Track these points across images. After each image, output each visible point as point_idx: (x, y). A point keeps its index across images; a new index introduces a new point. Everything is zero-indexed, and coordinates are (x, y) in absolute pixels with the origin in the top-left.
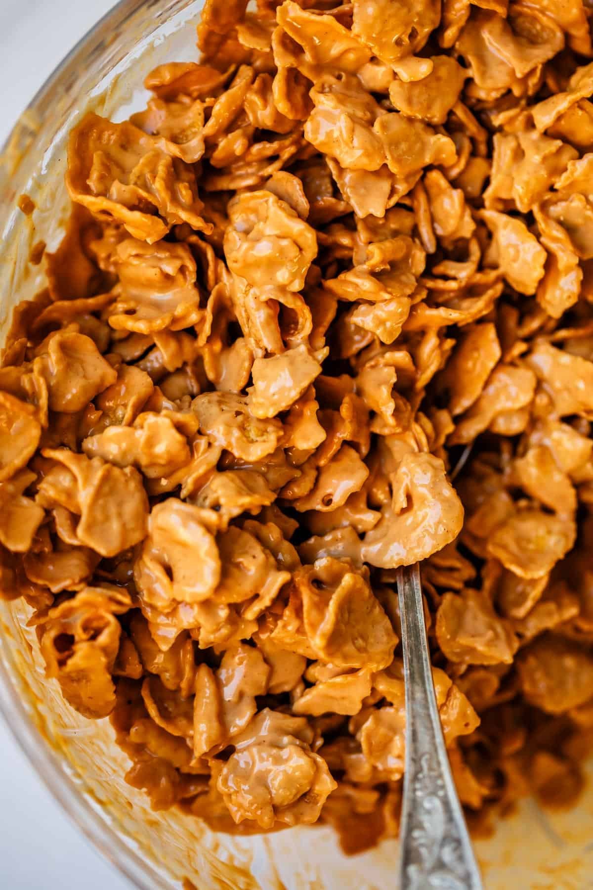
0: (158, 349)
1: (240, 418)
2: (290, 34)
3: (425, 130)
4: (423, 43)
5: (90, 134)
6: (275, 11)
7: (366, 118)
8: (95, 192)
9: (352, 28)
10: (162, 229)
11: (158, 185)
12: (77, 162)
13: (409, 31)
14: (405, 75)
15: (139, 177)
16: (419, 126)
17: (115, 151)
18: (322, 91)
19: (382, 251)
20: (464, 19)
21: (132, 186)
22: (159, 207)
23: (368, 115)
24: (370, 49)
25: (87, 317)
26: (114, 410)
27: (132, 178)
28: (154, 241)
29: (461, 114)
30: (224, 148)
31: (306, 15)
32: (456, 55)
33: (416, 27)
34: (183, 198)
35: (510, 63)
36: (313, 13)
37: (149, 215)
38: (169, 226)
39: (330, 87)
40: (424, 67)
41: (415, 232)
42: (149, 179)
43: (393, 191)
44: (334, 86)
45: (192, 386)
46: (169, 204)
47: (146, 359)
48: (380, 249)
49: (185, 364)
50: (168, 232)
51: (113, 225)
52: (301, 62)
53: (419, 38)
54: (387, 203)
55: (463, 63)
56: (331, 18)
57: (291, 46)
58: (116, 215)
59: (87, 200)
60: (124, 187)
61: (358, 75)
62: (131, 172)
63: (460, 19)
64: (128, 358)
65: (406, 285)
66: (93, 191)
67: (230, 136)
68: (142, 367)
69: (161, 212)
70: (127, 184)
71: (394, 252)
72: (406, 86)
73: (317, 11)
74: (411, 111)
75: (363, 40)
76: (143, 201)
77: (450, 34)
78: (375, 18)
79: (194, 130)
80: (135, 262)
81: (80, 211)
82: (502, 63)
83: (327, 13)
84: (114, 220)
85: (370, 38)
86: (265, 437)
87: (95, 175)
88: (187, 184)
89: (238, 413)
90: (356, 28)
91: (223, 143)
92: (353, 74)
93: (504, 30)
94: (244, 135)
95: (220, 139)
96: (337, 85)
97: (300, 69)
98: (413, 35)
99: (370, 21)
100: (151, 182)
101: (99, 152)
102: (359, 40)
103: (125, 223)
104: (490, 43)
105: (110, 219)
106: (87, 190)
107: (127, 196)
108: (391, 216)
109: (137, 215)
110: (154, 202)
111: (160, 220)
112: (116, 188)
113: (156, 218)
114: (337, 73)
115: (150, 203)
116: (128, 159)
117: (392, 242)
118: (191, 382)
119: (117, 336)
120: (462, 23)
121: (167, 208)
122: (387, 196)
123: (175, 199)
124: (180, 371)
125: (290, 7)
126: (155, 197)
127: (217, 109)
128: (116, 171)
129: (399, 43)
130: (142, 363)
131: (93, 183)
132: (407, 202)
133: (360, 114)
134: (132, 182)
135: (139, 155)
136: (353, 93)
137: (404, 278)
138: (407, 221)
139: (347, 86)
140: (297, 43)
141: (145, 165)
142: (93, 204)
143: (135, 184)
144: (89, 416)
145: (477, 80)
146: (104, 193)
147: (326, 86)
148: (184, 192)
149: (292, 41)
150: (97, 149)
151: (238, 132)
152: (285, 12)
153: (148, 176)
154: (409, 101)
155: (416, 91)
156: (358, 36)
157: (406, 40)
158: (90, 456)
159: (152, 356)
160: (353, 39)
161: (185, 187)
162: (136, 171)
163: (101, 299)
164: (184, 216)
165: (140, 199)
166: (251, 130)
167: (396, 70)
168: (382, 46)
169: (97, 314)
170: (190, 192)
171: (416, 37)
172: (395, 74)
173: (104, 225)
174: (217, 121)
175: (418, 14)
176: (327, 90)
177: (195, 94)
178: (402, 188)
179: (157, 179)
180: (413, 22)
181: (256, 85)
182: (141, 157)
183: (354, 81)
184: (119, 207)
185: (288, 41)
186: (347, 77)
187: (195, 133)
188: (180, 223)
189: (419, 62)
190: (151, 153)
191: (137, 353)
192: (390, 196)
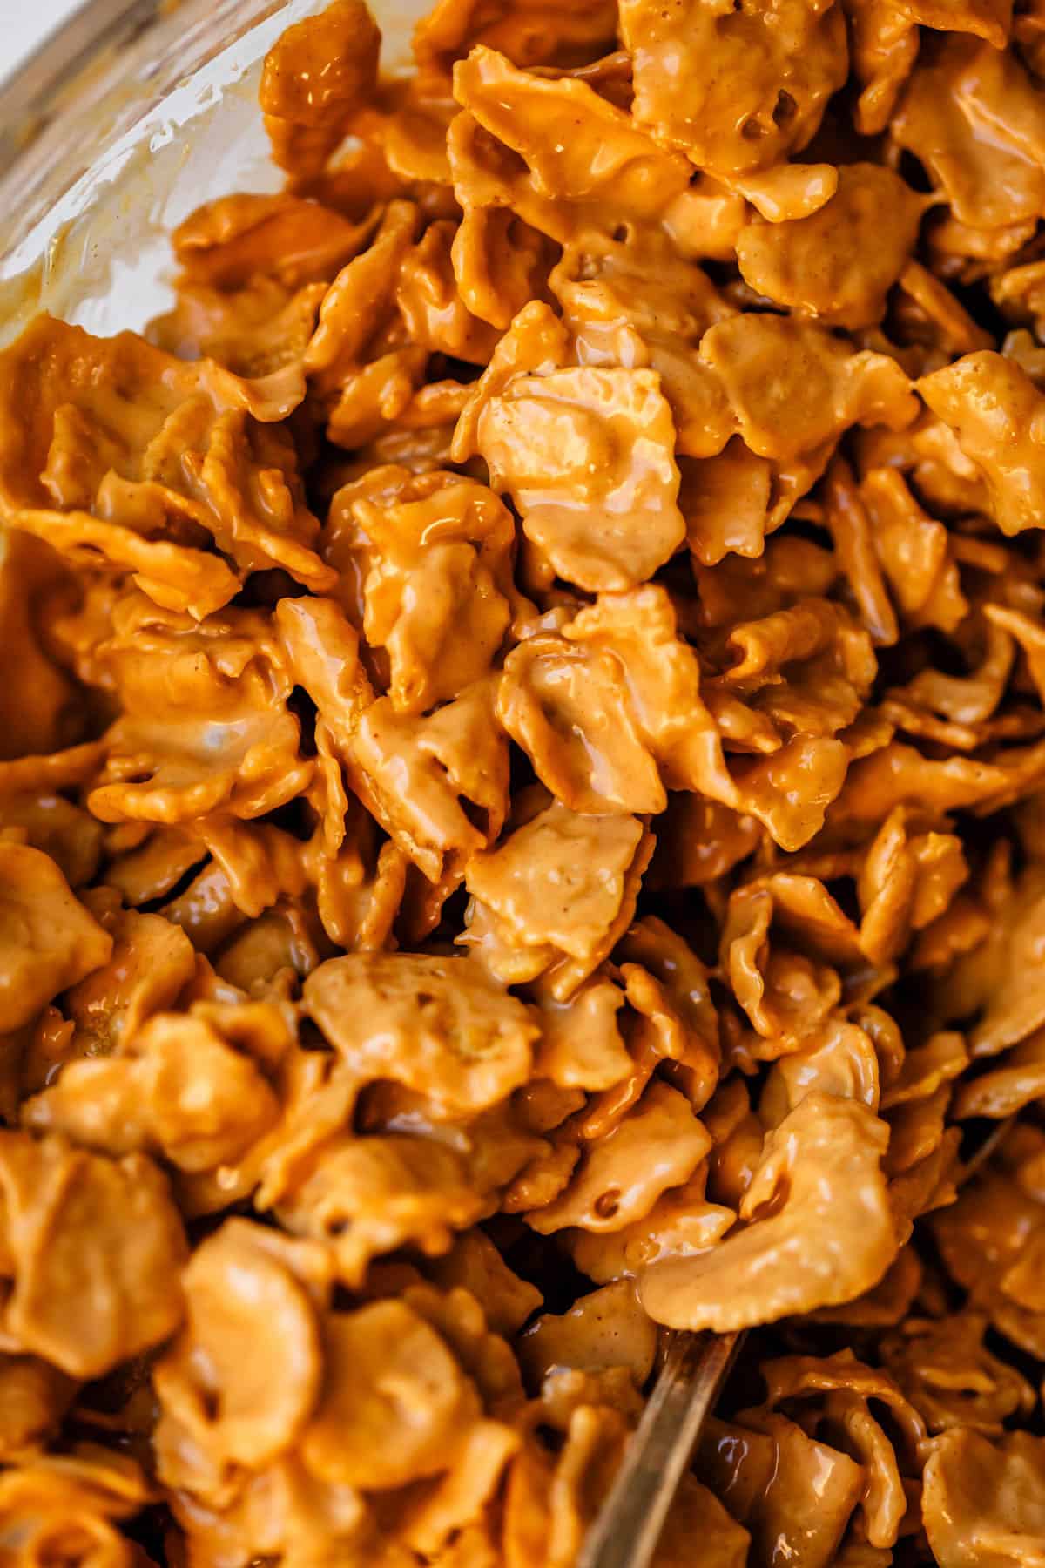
0: (219, 864)
1: (431, 1010)
2: (489, 126)
3: (829, 348)
4: (812, 128)
5: (42, 365)
6: (449, 73)
7: (686, 332)
8: (62, 500)
9: (634, 107)
10: (227, 584)
11: (210, 477)
12: (16, 432)
13: (774, 101)
14: (771, 205)
15: (163, 462)
16: (813, 340)
17: (106, 404)
18: (579, 277)
19: (766, 643)
20: (905, 61)
21: (148, 484)
22: (215, 529)
23: (692, 323)
24: (683, 155)
25: (48, 803)
26: (105, 1020)
27: (149, 462)
28: (207, 612)
29: (924, 297)
30: (356, 399)
31: (525, 81)
32: (893, 154)
33: (789, 90)
34: (269, 505)
35: (1031, 156)
36: (541, 75)
37: (194, 552)
38: (243, 575)
39: (599, 261)
40: (816, 186)
41: (838, 592)
42: (187, 466)
43: (776, 491)
44: (609, 258)
45: (301, 957)
46: (236, 523)
47: (187, 894)
48: (759, 636)
49: (283, 899)
50: (240, 588)
51: (109, 578)
52: (523, 194)
53: (800, 115)
54: (767, 520)
55: (915, 174)
56: (581, 84)
57: (494, 157)
58: (114, 553)
59: (45, 522)
60: (130, 487)
61: (666, 224)
62: (144, 451)
63: (895, 64)
64: (143, 896)
65: (834, 707)
66: (57, 500)
67: (369, 370)
68: (178, 914)
69: (220, 543)
70: (137, 479)
71: (793, 640)
72: (777, 236)
73: (550, 71)
74: (792, 294)
75: (661, 134)
76: (178, 518)
77: (874, 98)
78: (685, 78)
79: (285, 355)
80: (148, 645)
81: (28, 547)
82: (1015, 162)
83: (576, 75)
84: (110, 563)
85: (677, 128)
86: (497, 1048)
87: (59, 461)
88: (278, 473)
89: (424, 999)
90: (643, 107)
91: (352, 387)
92: (650, 223)
93: (1009, 80)
94: (402, 365)
95: (347, 379)
96: (614, 257)
97: (518, 209)
98: (783, 111)
99: (674, 87)
100: (194, 471)
101: (68, 408)
102: (653, 134)
103: (136, 572)
104: (980, 117)
105: (100, 560)
106: (42, 499)
107: (138, 507)
108: (780, 554)
109: (164, 552)
110: (205, 521)
111: (221, 563)
112: (110, 490)
113: (209, 556)
114: (613, 225)
115: (195, 522)
116: (137, 420)
117: (784, 618)
118: (297, 948)
119: (120, 840)
120: (901, 69)
121: (230, 529)
122: (764, 503)
123: (250, 508)
124: (269, 916)
125: (482, 62)
126: (205, 506)
127: (331, 303)
128: (108, 449)
129: (750, 131)
130: (178, 906)
131: (55, 479)
132: (813, 514)
133: (669, 324)
134: (150, 474)
135: (164, 411)
136: (653, 271)
137: (827, 693)
138: (818, 571)
139: (641, 253)
140: (510, 150)
141: (178, 433)
142: (59, 529)
143: (157, 478)
144: (45, 1035)
145: (957, 210)
146: (84, 503)
147: (589, 258)
148: (270, 491)
149: (498, 145)
150: (60, 401)
151: (387, 362)
152: (473, 75)
153: (187, 458)
154: (786, 273)
155: (803, 248)
156: (650, 126)
157: (768, 123)
158: (38, 1134)
159: (202, 885)
160: (637, 133)
161: (275, 482)
162: (155, 447)
163: (80, 754)
164: (273, 549)
165: (171, 514)
166: (418, 356)
167: (750, 196)
168: (710, 144)
169: (73, 793)
170: (284, 491)
171: (793, 114)
172: (750, 208)
173: (86, 580)
174: (334, 332)
175: (792, 59)
176: (591, 269)
177: (290, 276)
178: (796, 480)
179: (207, 461)
180: (783, 80)
181: (425, 246)
182: (166, 415)
183: (655, 240)
184: (120, 534)
185: (487, 147)
186: (638, 231)
187: (286, 362)
188: (266, 566)
189: (803, 172)
190: (187, 406)
191: (163, 883)
192: (771, 504)
